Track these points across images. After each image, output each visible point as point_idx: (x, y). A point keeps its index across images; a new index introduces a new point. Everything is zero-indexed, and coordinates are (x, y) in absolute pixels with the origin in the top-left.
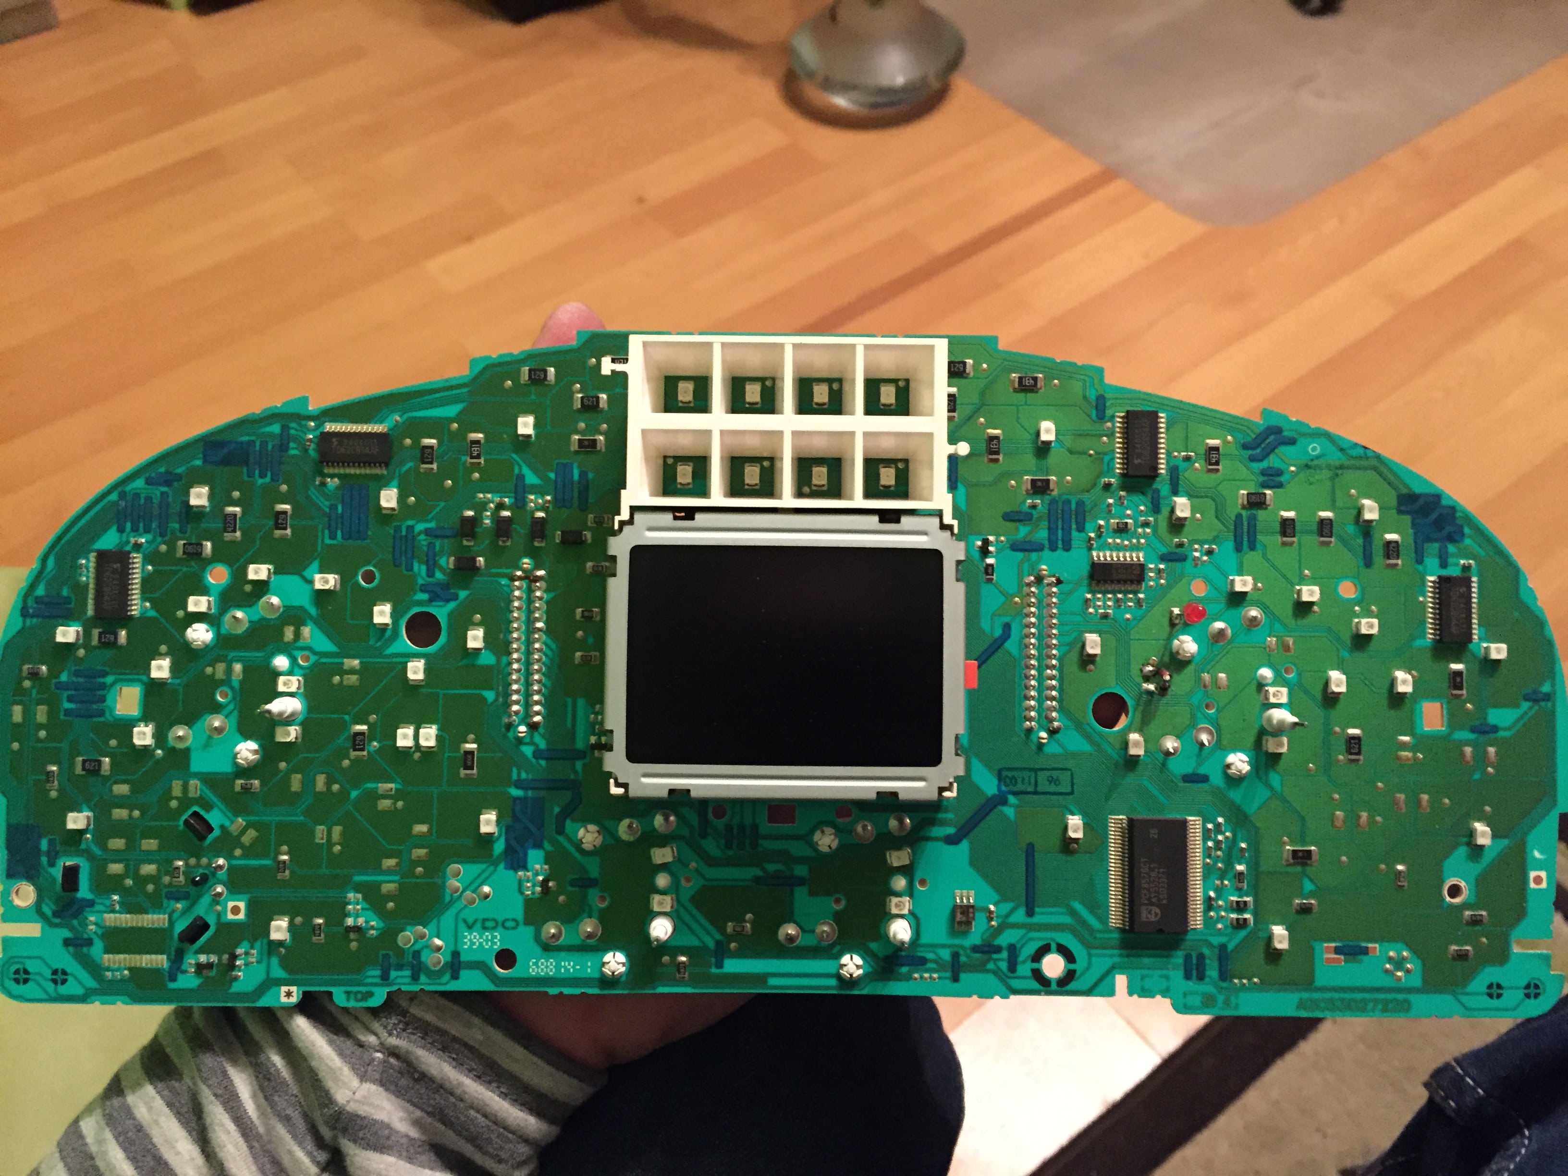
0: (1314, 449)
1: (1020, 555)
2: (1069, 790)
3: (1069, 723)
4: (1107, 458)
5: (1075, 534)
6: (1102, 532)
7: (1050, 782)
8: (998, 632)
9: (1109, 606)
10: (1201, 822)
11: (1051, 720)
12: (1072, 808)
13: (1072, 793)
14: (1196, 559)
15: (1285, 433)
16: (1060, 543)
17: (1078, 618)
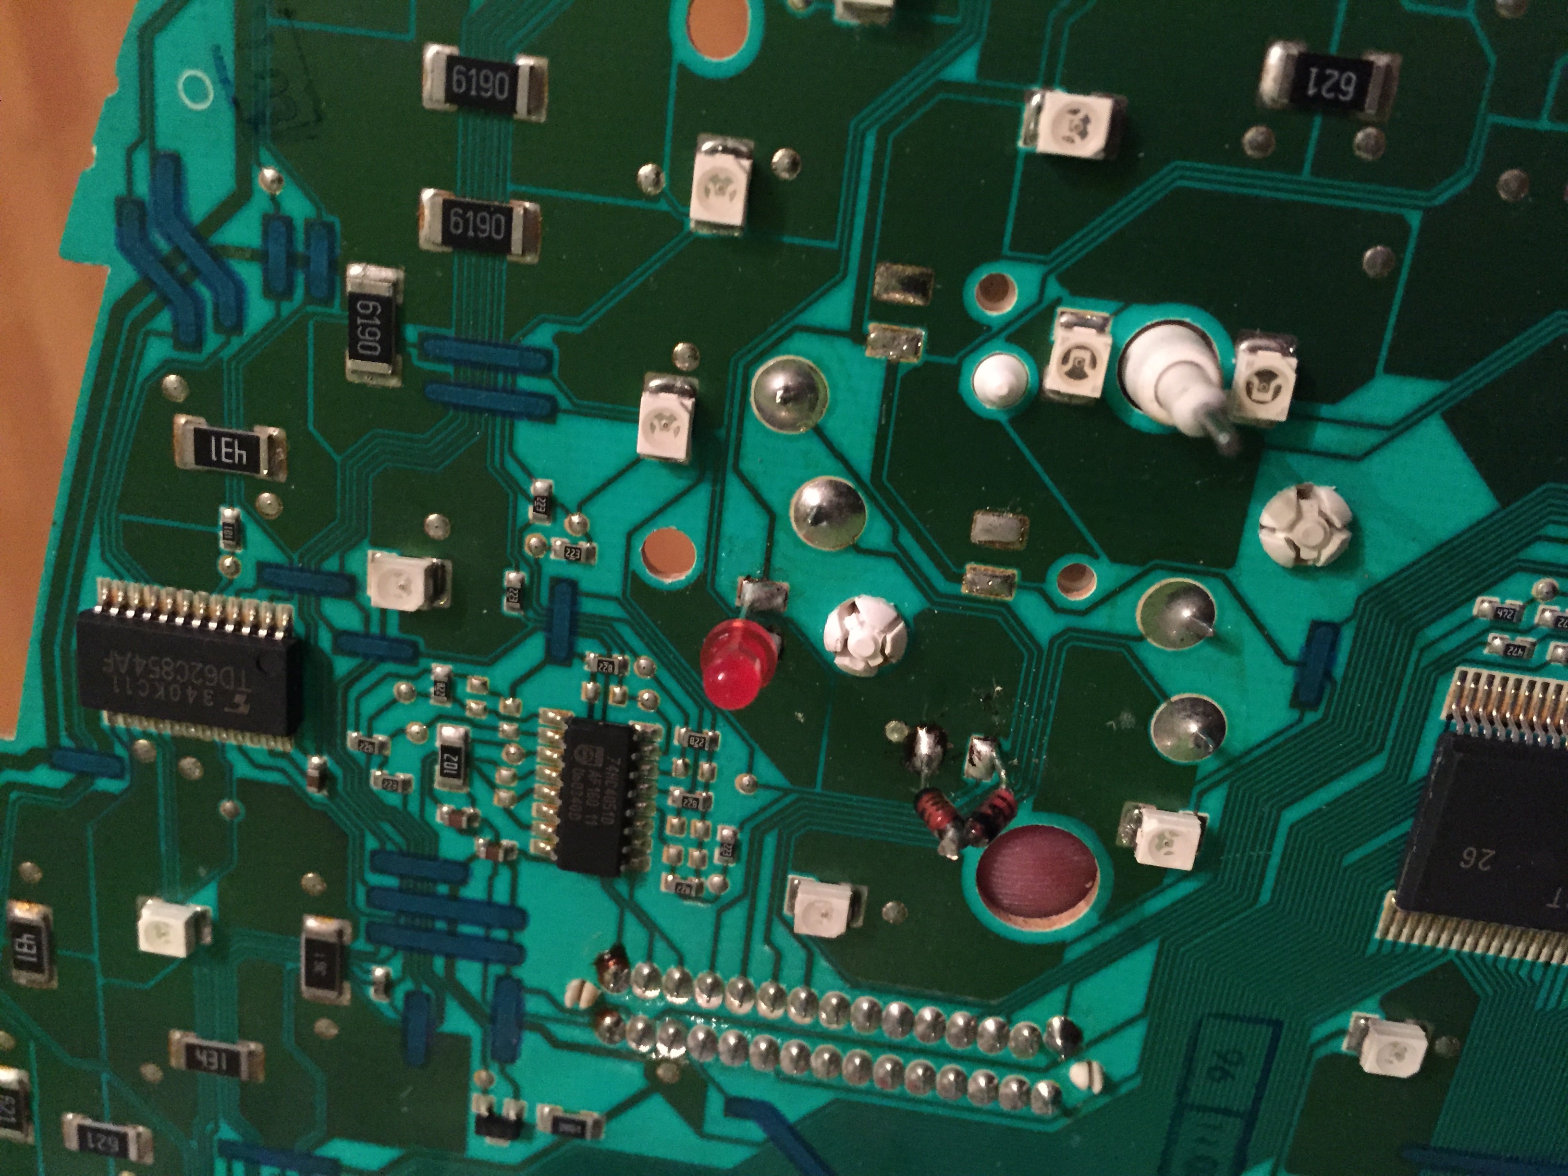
0: (195, 89)
1: (531, 1041)
2: (1266, 1032)
3: (1058, 996)
4: (242, 769)
5: (474, 890)
6: (472, 818)
7: (1226, 1074)
8: (753, 1131)
9: (707, 832)
10: (1472, 671)
11: (1037, 1040)
12: (1321, 1031)
13: (1277, 1025)
14: (571, 553)
15: (142, 189)
16: (500, 934)
17: (735, 918)
